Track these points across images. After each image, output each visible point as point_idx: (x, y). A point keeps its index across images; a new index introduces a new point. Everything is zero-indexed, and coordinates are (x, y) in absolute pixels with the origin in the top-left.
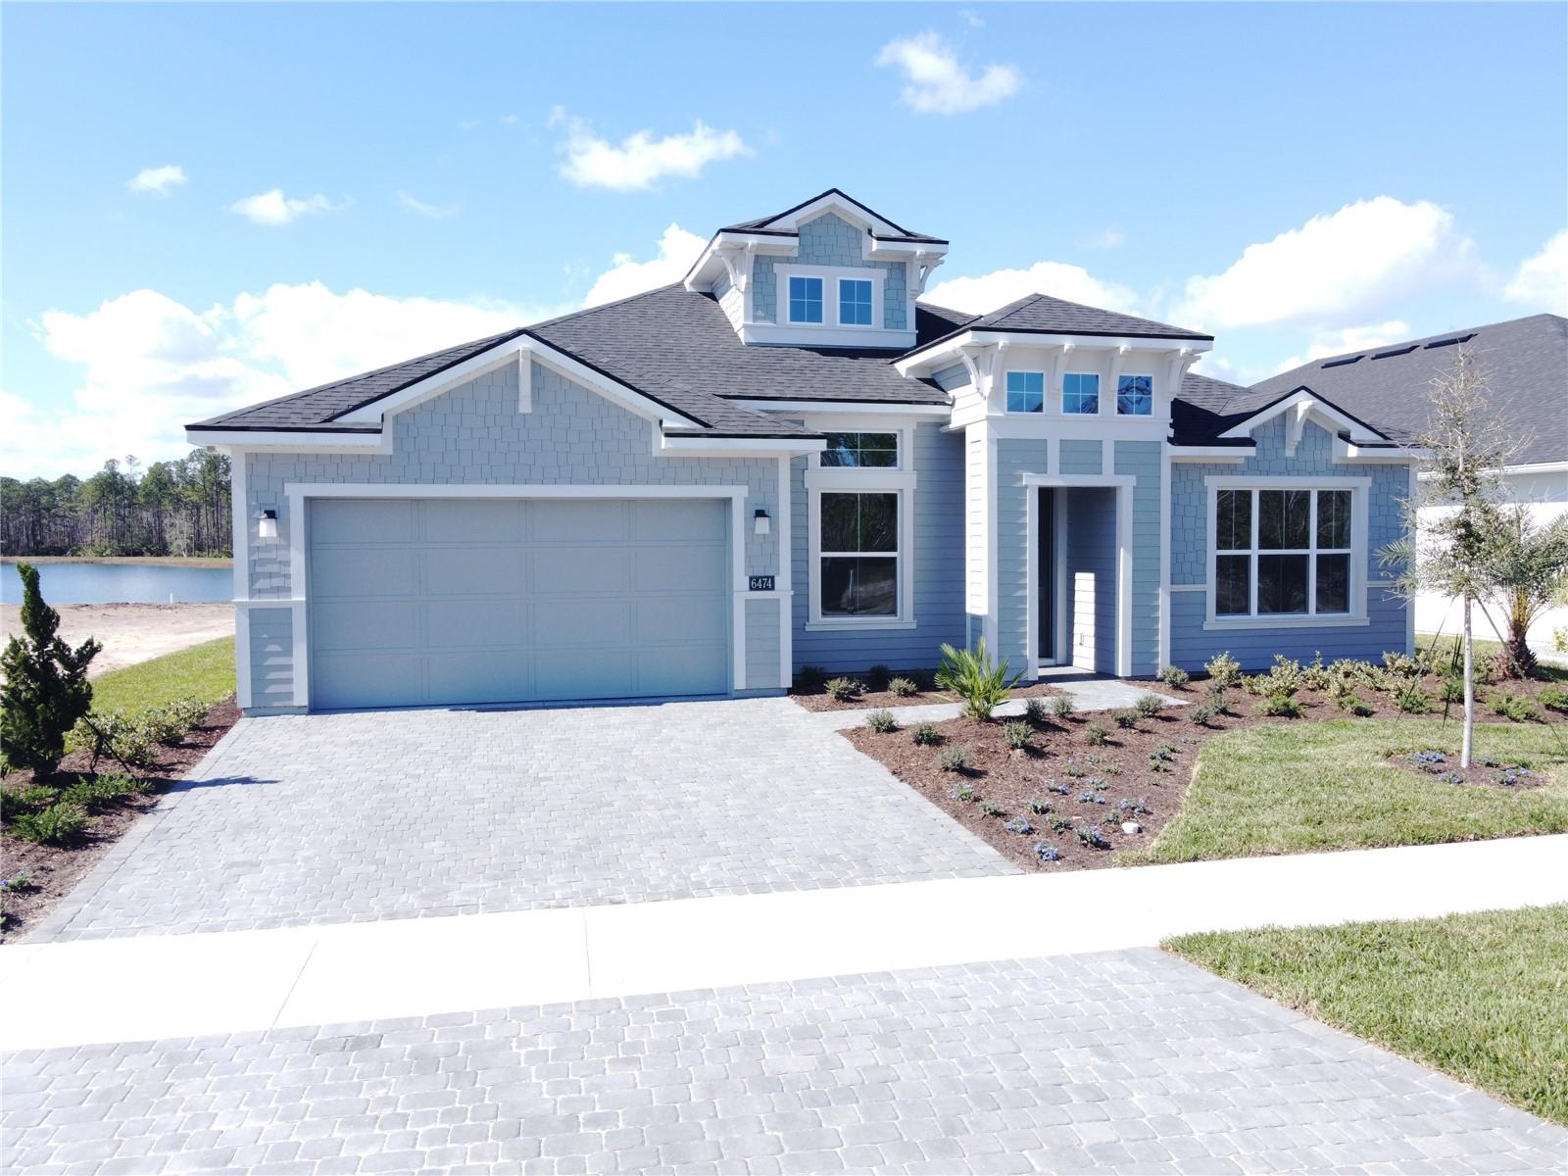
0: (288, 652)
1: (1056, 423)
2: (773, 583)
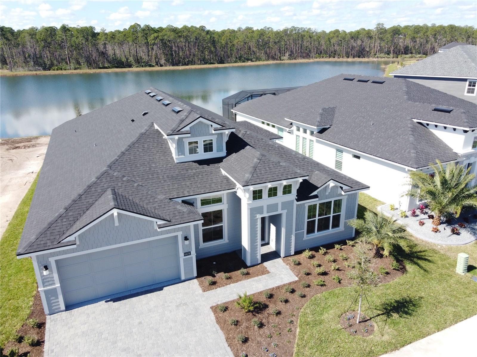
0: (57, 298)
1: (266, 201)
2: (190, 253)
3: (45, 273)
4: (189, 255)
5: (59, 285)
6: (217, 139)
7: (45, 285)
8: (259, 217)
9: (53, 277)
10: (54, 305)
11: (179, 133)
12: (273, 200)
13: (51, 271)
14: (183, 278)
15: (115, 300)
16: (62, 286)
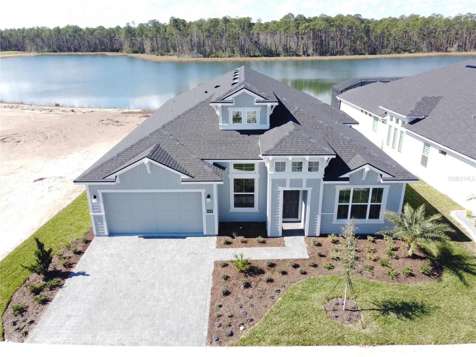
0: (103, 224)
1: (289, 174)
2: (212, 211)
3: (94, 201)
4: (211, 213)
5: (104, 214)
6: (261, 111)
7: (94, 211)
8: (281, 189)
9: (100, 206)
10: (100, 229)
11: (223, 101)
12: (297, 175)
13: (98, 200)
14: (205, 233)
15: (145, 237)
16: (106, 215)
